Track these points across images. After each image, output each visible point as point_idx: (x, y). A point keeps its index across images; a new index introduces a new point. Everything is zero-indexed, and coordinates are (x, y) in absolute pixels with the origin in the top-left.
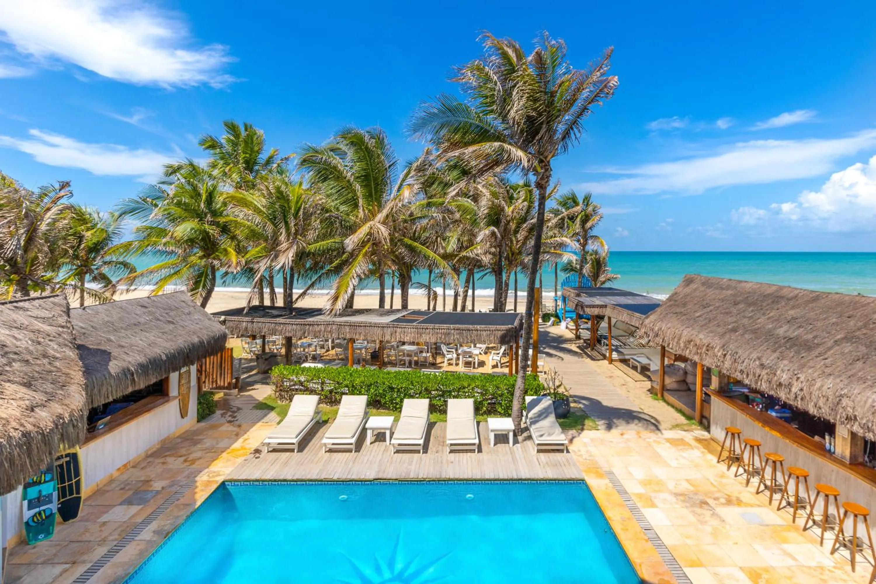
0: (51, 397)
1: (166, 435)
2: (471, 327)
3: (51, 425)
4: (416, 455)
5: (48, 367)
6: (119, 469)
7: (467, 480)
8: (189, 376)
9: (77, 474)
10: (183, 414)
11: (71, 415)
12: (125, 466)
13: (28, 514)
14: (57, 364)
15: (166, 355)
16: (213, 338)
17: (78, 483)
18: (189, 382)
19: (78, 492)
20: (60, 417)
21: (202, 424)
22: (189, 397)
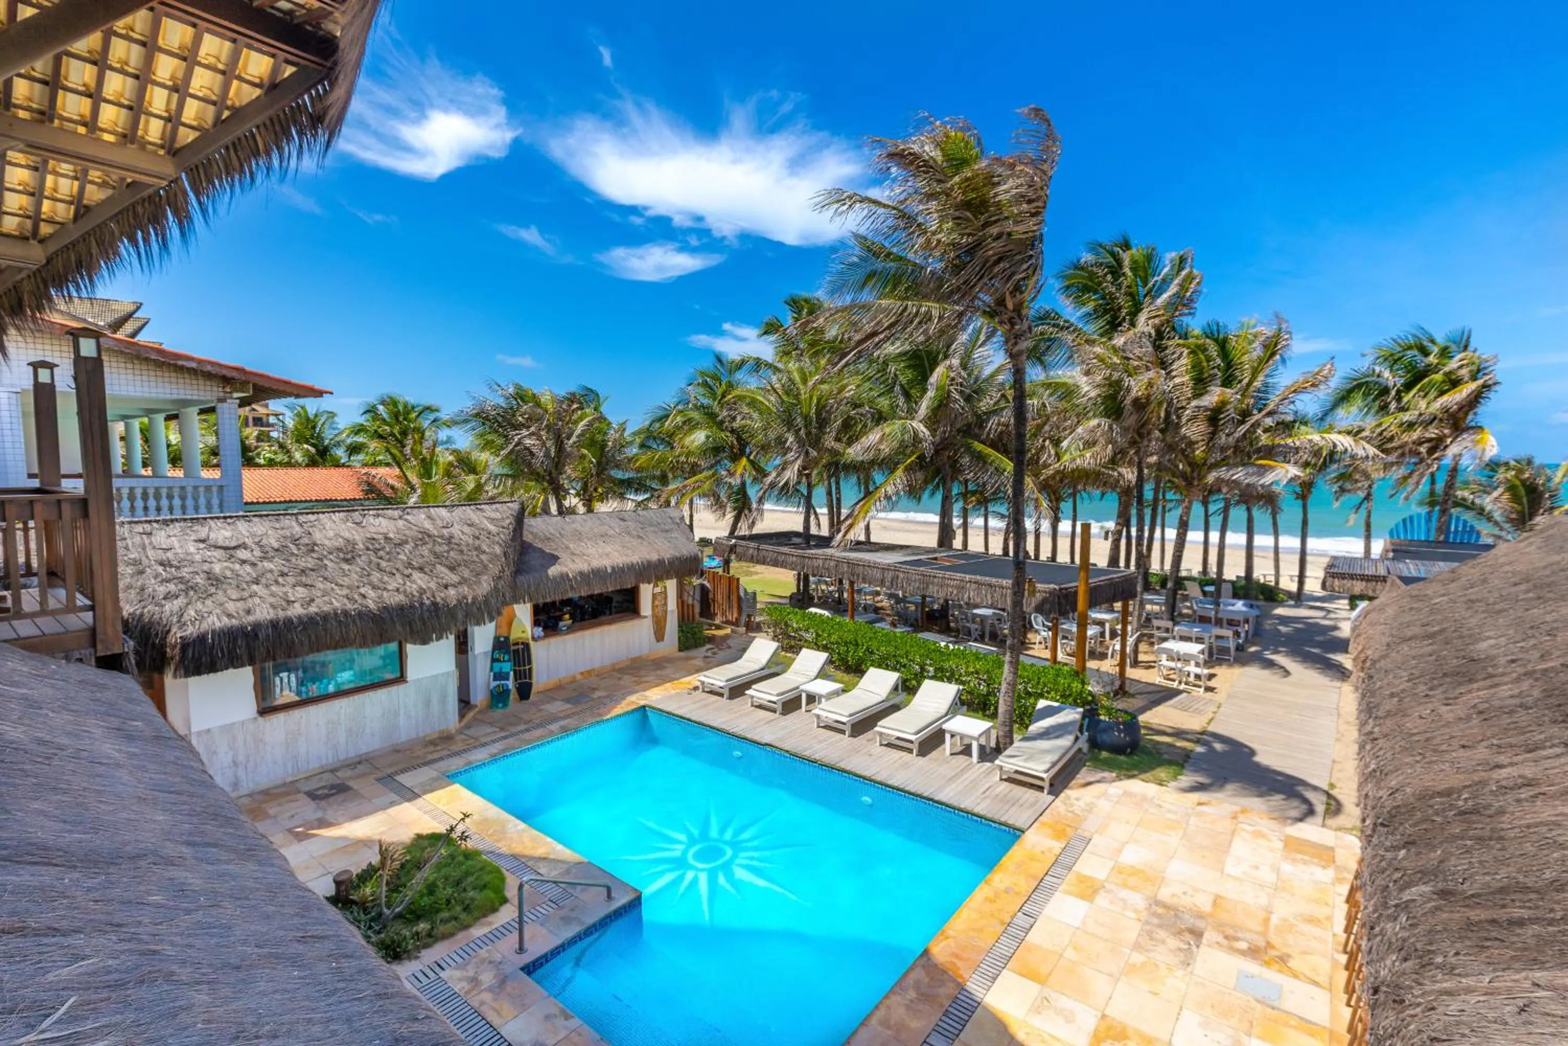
0: (463, 581)
1: (638, 655)
2: (994, 580)
3: (454, 602)
4: (840, 736)
5: (475, 558)
6: (582, 673)
7: (864, 778)
8: (666, 598)
9: (530, 662)
10: (659, 635)
11: (474, 598)
12: (589, 672)
13: (494, 684)
14: (483, 557)
15: (613, 568)
16: (679, 559)
17: (530, 669)
18: (665, 604)
19: (530, 678)
20: (465, 597)
21: (682, 654)
22: (665, 620)
